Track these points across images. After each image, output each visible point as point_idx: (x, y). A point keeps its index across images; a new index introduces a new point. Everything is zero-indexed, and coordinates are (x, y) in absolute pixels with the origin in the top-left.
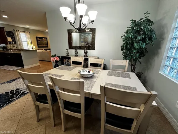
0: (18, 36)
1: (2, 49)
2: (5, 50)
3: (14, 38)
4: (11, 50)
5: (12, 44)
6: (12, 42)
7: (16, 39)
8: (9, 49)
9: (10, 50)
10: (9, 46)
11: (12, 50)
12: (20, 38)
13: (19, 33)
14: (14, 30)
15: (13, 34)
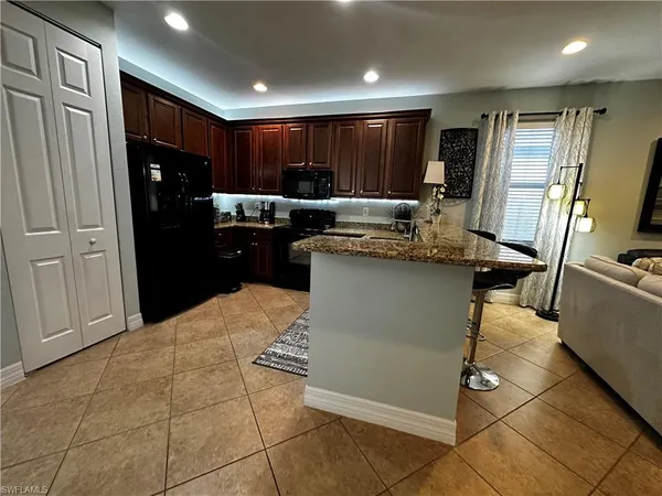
0: (492, 150)
3: (472, 167)
5: (437, 194)
7: (477, 170)
12: (501, 159)
13: (510, 130)
14: (485, 116)
15: (475, 139)
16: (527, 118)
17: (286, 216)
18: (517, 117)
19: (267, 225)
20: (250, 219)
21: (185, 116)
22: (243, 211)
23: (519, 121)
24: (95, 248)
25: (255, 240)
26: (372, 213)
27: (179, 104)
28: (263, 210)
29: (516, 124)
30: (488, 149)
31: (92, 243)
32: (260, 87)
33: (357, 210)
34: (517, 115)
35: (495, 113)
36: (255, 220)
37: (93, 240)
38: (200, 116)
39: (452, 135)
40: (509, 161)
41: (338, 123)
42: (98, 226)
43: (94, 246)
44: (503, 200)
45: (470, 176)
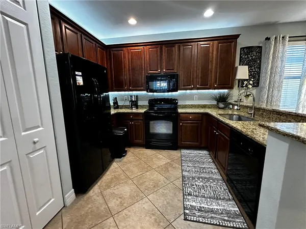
0: (273, 58)
1: (215, 103)
2: (221, 105)
3: (259, 68)
6: (247, 80)
7: (263, 70)
8: (231, 104)
10: (235, 94)
12: (279, 63)
13: (284, 45)
14: (268, 39)
15: (261, 53)
16: (294, 39)
17: (146, 103)
18: (287, 39)
19: (134, 110)
20: (122, 107)
21: (84, 41)
22: (117, 102)
23: (289, 41)
24: (38, 146)
25: (132, 120)
26: (200, 99)
27: (80, 31)
28: (132, 101)
29: (287, 43)
30: (271, 58)
31: (35, 143)
32: (132, 21)
33: (191, 97)
34: (288, 38)
35: (274, 36)
36: (126, 107)
37: (36, 140)
38: (91, 41)
39: (248, 50)
40: (283, 64)
41: (181, 45)
42: (38, 127)
43: (37, 144)
44: (280, 86)
45: (259, 74)
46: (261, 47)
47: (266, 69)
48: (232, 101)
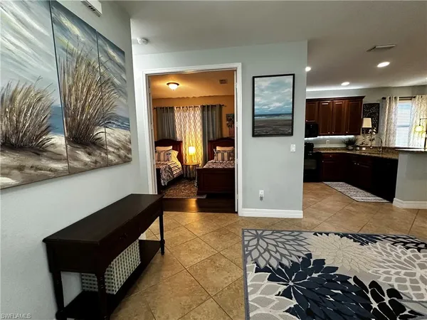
0: (389, 112)
1: (344, 146)
2: (351, 148)
3: (378, 119)
4: (364, 149)
5: (371, 133)
6: (370, 128)
7: (381, 121)
8: (358, 146)
9: (361, 147)
10: (361, 139)
11: (366, 147)
12: (393, 116)
13: (396, 103)
14: (384, 98)
15: (379, 108)
23: (399, 100)
26: (332, 143)
30: (387, 112)
34: (398, 98)
35: (389, 97)
39: (369, 106)
40: (396, 117)
44: (394, 133)
45: (378, 123)
46: (379, 104)
47: (384, 121)
48: (358, 144)
